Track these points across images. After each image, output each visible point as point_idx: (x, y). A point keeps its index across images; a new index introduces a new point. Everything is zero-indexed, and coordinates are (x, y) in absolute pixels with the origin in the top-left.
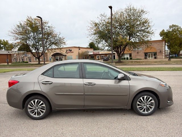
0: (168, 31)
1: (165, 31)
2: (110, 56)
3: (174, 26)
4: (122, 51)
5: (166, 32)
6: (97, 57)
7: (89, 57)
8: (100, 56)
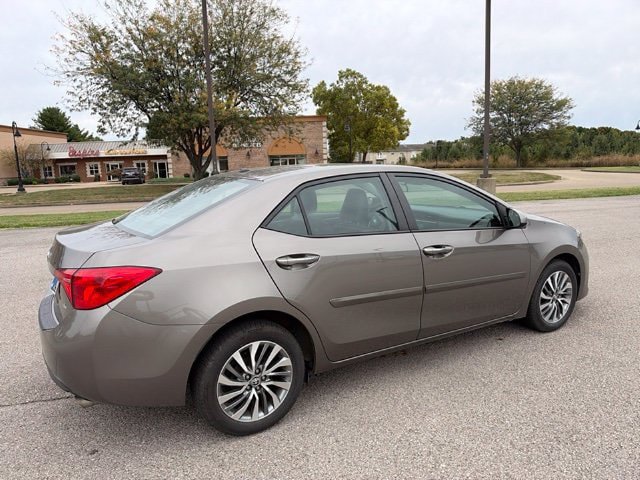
0: (336, 89)
1: (328, 88)
2: (143, 165)
3: (350, 73)
4: (206, 148)
5: (330, 91)
6: (88, 170)
7: (50, 168)
8: (101, 164)
